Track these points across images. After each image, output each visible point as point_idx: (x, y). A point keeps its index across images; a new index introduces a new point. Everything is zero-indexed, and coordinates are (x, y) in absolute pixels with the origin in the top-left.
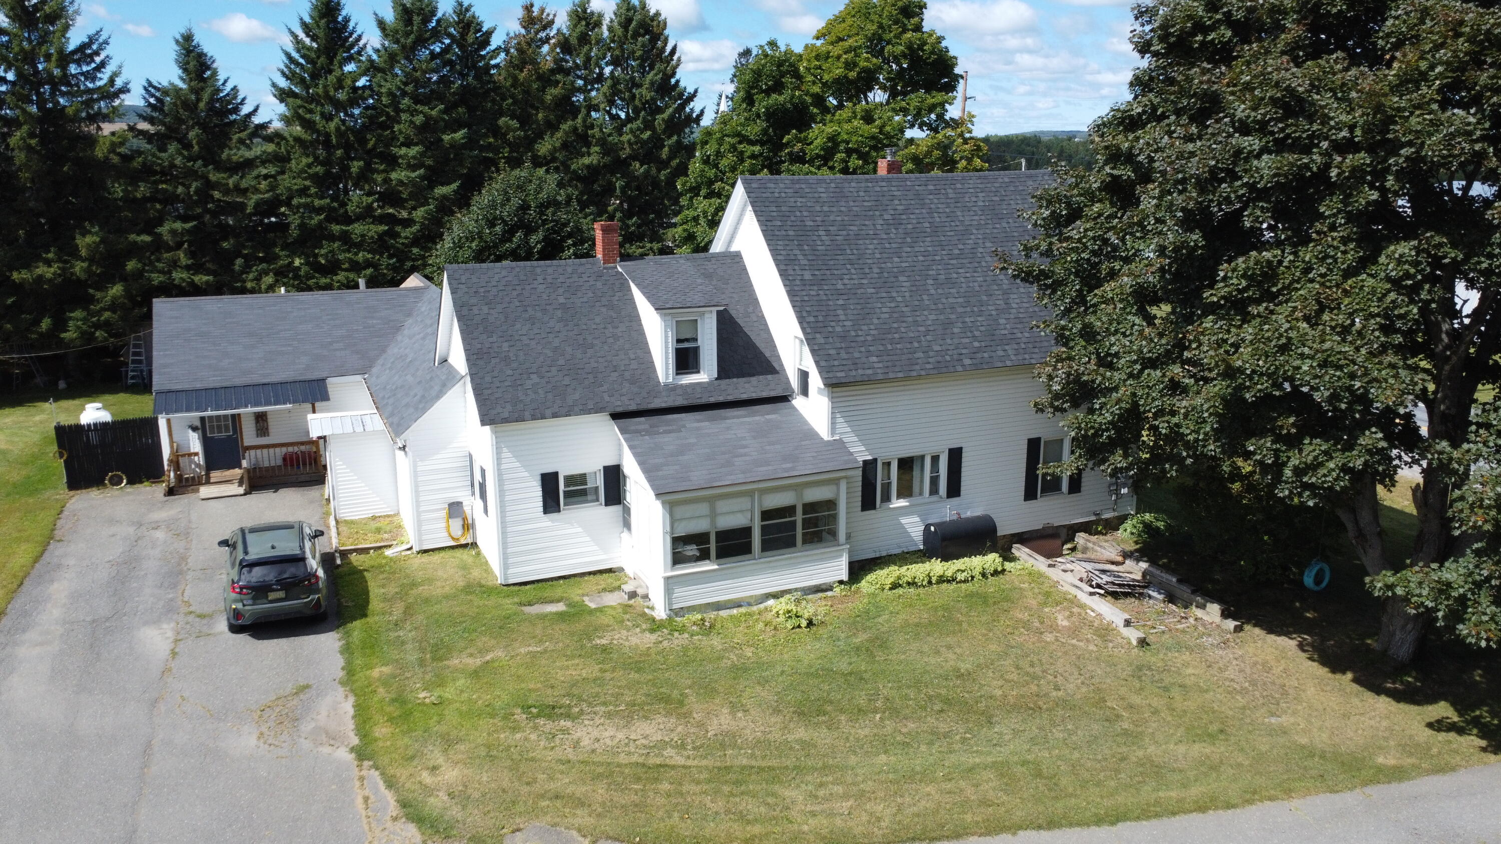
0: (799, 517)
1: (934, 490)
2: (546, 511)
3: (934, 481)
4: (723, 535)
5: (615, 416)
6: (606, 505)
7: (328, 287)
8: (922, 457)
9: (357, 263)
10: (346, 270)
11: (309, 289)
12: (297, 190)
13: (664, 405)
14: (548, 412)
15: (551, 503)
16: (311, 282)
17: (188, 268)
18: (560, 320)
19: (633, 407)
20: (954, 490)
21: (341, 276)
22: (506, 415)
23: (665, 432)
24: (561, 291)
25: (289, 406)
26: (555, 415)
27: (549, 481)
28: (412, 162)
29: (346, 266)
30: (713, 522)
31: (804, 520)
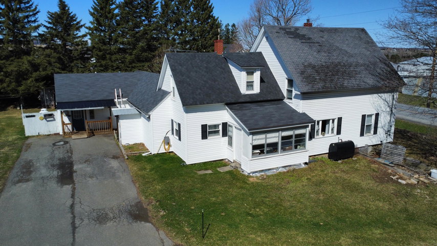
0: (293, 139)
1: (333, 132)
2: (202, 139)
3: (332, 129)
4: (269, 145)
5: (227, 104)
6: (223, 136)
8: (329, 120)
13: (243, 101)
14: (205, 102)
15: (204, 136)
18: (205, 72)
19: (233, 101)
20: (339, 132)
22: (191, 103)
23: (245, 110)
24: (204, 62)
25: (103, 108)
26: (208, 103)
27: (204, 127)
30: (266, 141)
31: (295, 140)
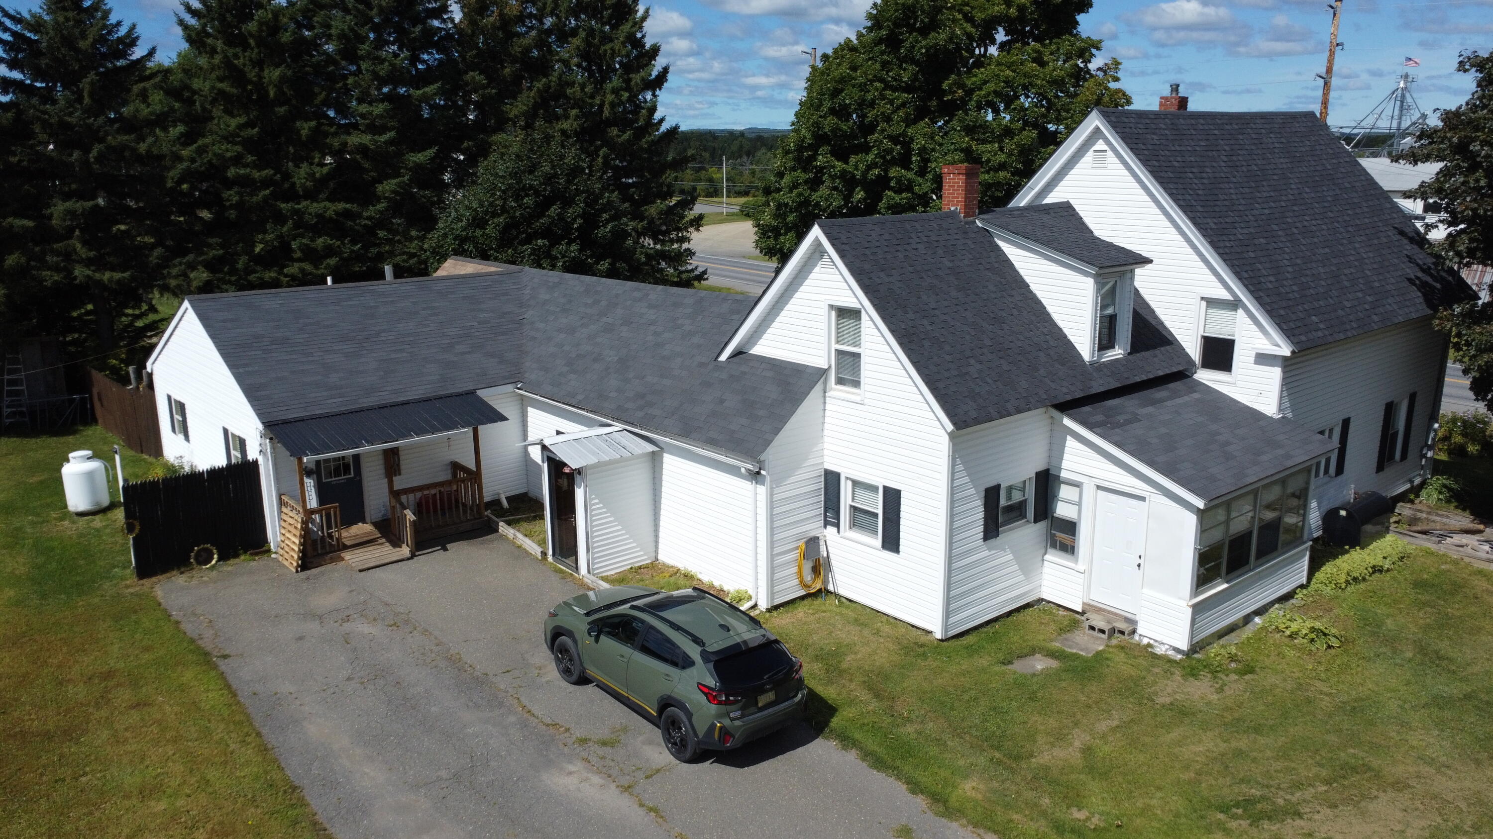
0: (1283, 513)
1: (1326, 469)
2: (986, 537)
5: (1054, 408)
6: (1035, 521)
7: (275, 284)
9: (315, 250)
10: (299, 260)
11: (251, 287)
12: (231, 158)
13: (1102, 389)
16: (252, 277)
17: (88, 262)
19: (1079, 394)
20: (1340, 466)
21: (293, 269)
22: (974, 413)
23: (1127, 423)
27: (992, 498)
28: (378, 122)
29: (298, 254)
30: (1227, 530)
